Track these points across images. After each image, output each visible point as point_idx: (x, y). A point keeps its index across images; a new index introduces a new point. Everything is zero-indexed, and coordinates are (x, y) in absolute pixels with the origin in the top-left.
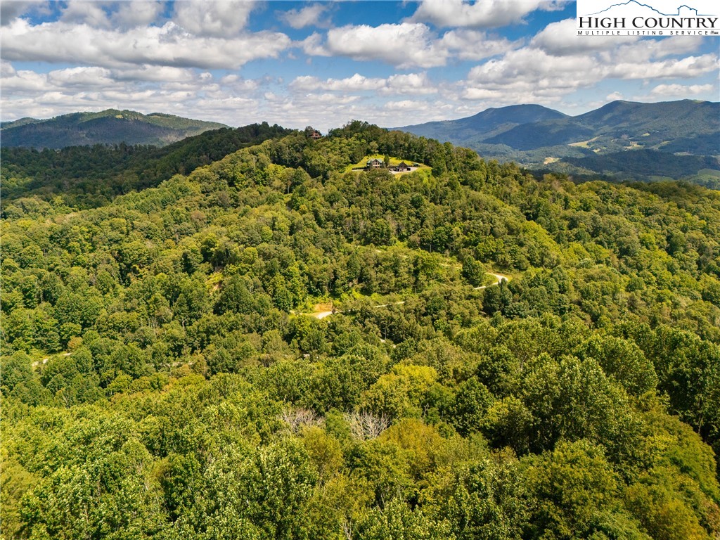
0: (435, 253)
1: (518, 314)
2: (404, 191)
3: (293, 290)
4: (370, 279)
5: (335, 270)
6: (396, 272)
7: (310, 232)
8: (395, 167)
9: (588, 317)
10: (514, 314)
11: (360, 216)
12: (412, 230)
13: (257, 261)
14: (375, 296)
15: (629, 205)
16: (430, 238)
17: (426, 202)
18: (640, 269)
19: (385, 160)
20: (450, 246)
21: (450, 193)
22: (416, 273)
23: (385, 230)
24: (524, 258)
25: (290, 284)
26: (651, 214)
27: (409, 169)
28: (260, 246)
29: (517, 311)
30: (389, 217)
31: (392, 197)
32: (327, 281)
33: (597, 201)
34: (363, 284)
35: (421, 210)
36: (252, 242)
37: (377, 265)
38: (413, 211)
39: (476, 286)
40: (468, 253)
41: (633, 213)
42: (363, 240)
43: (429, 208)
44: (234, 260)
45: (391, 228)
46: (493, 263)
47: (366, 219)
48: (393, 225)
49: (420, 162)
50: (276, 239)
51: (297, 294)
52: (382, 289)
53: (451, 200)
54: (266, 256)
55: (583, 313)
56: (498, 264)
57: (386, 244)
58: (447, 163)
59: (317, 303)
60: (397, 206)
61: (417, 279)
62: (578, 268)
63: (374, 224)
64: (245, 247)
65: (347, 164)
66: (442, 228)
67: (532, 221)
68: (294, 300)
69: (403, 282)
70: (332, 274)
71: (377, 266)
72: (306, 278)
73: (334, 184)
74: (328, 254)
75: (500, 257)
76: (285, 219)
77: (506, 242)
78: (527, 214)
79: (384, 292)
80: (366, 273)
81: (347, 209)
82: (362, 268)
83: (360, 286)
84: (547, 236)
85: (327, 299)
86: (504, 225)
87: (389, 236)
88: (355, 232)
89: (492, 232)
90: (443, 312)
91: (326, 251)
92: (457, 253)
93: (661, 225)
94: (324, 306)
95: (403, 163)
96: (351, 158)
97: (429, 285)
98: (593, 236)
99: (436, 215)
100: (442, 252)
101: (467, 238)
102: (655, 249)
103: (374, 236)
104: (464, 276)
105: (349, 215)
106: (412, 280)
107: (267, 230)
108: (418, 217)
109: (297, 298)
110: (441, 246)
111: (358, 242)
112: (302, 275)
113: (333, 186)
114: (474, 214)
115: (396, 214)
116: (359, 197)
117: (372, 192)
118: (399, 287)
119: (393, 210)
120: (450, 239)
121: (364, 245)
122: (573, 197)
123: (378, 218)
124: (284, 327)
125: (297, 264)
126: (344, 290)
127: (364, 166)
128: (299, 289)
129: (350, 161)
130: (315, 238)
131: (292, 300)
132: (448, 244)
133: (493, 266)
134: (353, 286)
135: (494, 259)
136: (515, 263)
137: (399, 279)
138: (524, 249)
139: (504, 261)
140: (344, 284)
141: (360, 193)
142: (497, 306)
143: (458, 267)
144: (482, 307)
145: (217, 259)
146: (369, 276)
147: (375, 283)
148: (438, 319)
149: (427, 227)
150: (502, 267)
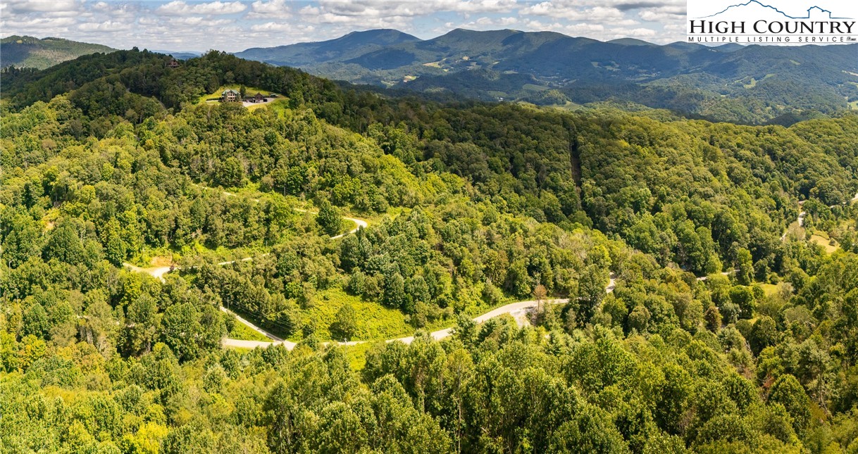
0: (290, 196)
1: (379, 269)
2: (257, 127)
3: (127, 239)
4: (216, 230)
5: (176, 218)
6: (246, 220)
7: (153, 171)
8: (251, 98)
9: (450, 262)
10: (374, 269)
11: (209, 154)
12: (266, 170)
13: (93, 201)
14: (221, 250)
15: (476, 131)
16: (285, 180)
17: (280, 138)
18: (492, 195)
19: (241, 91)
20: (306, 188)
21: (306, 128)
22: (268, 221)
23: (236, 170)
24: (382, 199)
25: (124, 232)
26: (495, 138)
27: (265, 101)
28: (99, 185)
29: (377, 265)
30: (240, 155)
31: (244, 132)
32: (166, 230)
33: (449, 129)
34: (207, 236)
35: (275, 148)
36: (91, 179)
37: (224, 212)
38: (267, 148)
39: (332, 234)
40: (324, 196)
41: (479, 138)
42: (212, 181)
43: (284, 146)
44: (72, 198)
45: (242, 168)
46: (352, 206)
47: (215, 157)
48: (245, 164)
49: (278, 92)
50: (116, 178)
51: (131, 245)
52: (228, 242)
53: (307, 136)
54: (103, 197)
55: (445, 258)
56: (356, 208)
57: (236, 185)
58: (304, 94)
59: (155, 255)
60: (249, 143)
61: (268, 231)
62: (436, 205)
63: (224, 163)
64: (84, 185)
65: (202, 94)
66: (297, 168)
67: (390, 155)
68: (128, 251)
69: (253, 233)
70: (173, 222)
71: (225, 214)
72: (144, 225)
73: (184, 117)
74: (171, 198)
75: (358, 199)
76: (128, 155)
77: (364, 181)
78: (384, 147)
79: (230, 245)
80: (211, 222)
81: (195, 145)
82: (207, 216)
83: (204, 237)
84: (405, 170)
85: (166, 251)
86: (360, 162)
87: (240, 177)
88: (204, 171)
89: (350, 172)
90: (295, 272)
91: (169, 193)
92: (313, 196)
93: (504, 147)
94: (162, 260)
95: (259, 94)
96: (206, 89)
97: (282, 236)
98: (448, 165)
99: (291, 153)
100: (297, 195)
101: (323, 180)
102: (502, 172)
103: (224, 176)
104: (320, 224)
105: (197, 153)
106: (264, 230)
107: (108, 167)
108: (272, 156)
109: (131, 248)
110: (296, 188)
111: (205, 183)
112: (140, 222)
113: (183, 119)
114: (331, 151)
115: (248, 152)
116: (209, 132)
117: (223, 127)
118: (248, 239)
119: (245, 148)
120: (306, 181)
121: (213, 187)
122: (427, 126)
123: (228, 157)
124: (111, 286)
125: (135, 208)
126: (186, 242)
127: (218, 97)
128: (134, 238)
129: (204, 91)
130: (158, 178)
131: (125, 251)
132: (303, 186)
133: (351, 209)
134: (196, 236)
135: (352, 201)
136: (373, 205)
137: (248, 229)
138: (382, 189)
139: (362, 203)
140: (186, 234)
141: (210, 128)
142: (355, 260)
143: (315, 212)
144: (339, 262)
145: (58, 194)
146: (213, 226)
147: (221, 234)
148: (291, 281)
149: (281, 167)
150: (361, 210)
